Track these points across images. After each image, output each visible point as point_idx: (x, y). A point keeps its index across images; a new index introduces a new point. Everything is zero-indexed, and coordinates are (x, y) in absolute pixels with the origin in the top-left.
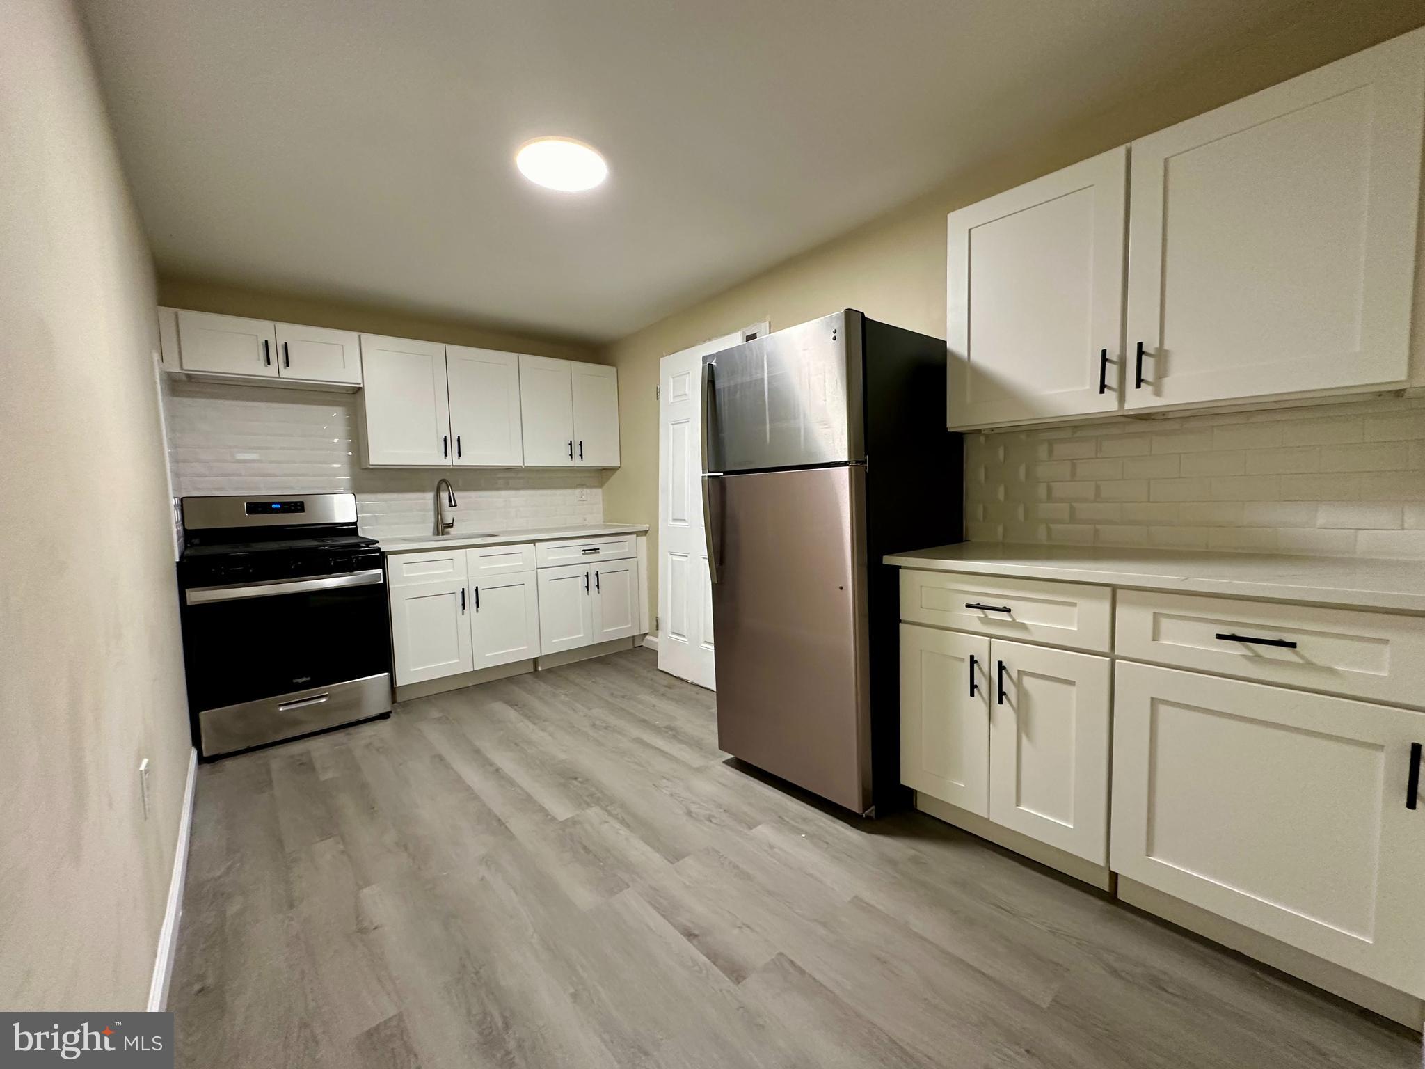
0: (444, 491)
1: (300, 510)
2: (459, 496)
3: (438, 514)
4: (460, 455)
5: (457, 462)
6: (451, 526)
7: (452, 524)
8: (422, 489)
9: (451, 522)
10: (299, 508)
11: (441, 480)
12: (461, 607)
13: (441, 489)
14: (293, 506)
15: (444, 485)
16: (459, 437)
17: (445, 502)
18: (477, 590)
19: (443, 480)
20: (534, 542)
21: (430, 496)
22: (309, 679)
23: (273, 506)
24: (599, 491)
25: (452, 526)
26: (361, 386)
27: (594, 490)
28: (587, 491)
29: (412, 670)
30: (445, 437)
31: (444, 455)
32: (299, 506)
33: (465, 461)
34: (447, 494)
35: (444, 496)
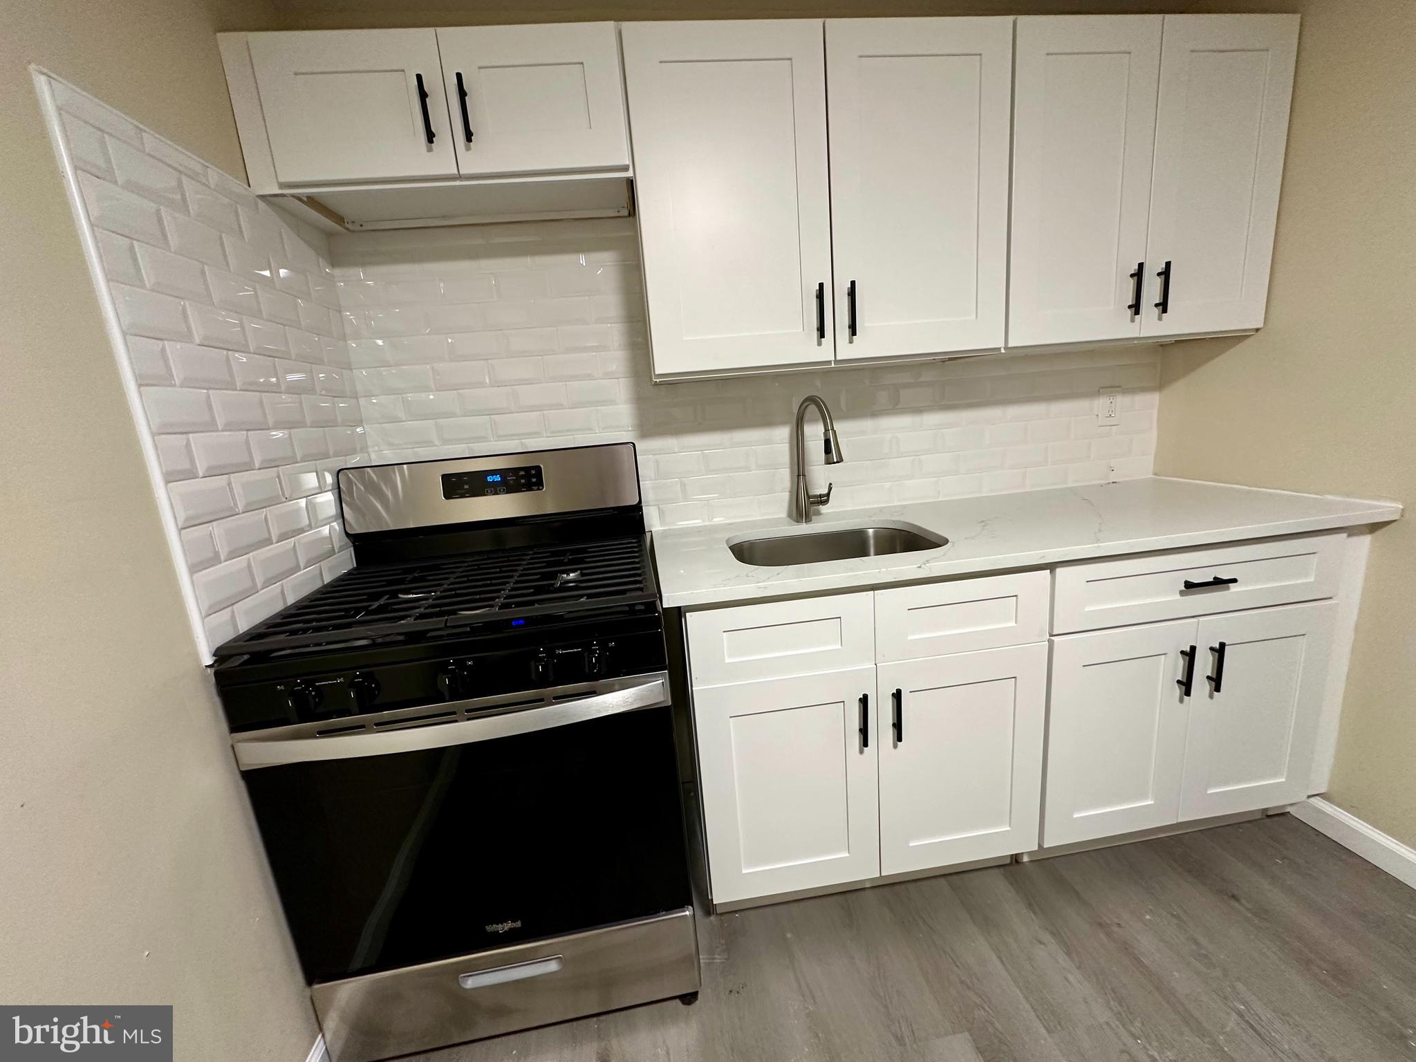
0: (814, 421)
1: (535, 484)
2: (845, 430)
3: (799, 476)
4: (854, 333)
5: (848, 351)
6: (824, 499)
7: (828, 495)
8: (766, 421)
9: (826, 491)
10: (534, 480)
11: (807, 400)
12: (856, 739)
13: (807, 417)
14: (522, 477)
15: (812, 408)
16: (853, 283)
17: (815, 445)
18: (897, 696)
19: (811, 400)
20: (1052, 567)
21: (782, 434)
22: (519, 924)
23: (490, 479)
24: (1155, 398)
25: (826, 502)
26: (630, 174)
27: (1140, 400)
28: (1121, 400)
29: (744, 871)
30: (821, 285)
31: (815, 334)
32: (534, 476)
33: (866, 347)
34: (820, 428)
35: (814, 433)
